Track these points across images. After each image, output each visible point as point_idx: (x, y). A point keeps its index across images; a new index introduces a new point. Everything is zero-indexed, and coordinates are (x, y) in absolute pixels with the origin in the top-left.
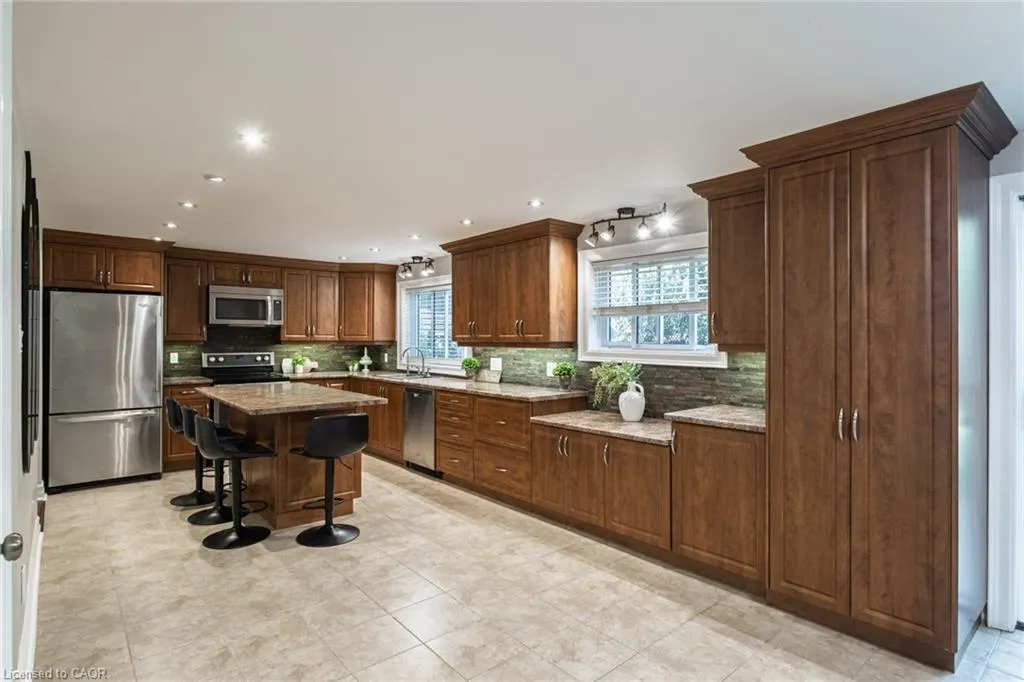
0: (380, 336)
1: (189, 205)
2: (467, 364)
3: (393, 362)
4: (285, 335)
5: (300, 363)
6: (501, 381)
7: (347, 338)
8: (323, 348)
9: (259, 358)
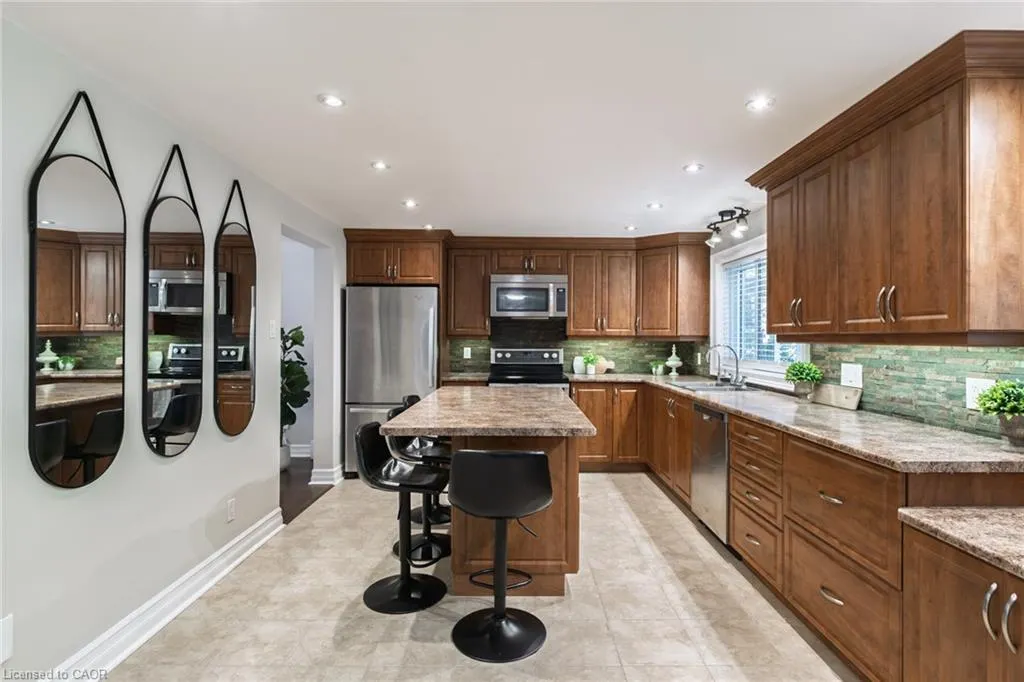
0: (686, 329)
1: (380, 166)
2: (797, 373)
3: (706, 365)
4: (571, 329)
5: (592, 362)
6: (860, 407)
7: (646, 332)
8: (621, 344)
9: (546, 355)
